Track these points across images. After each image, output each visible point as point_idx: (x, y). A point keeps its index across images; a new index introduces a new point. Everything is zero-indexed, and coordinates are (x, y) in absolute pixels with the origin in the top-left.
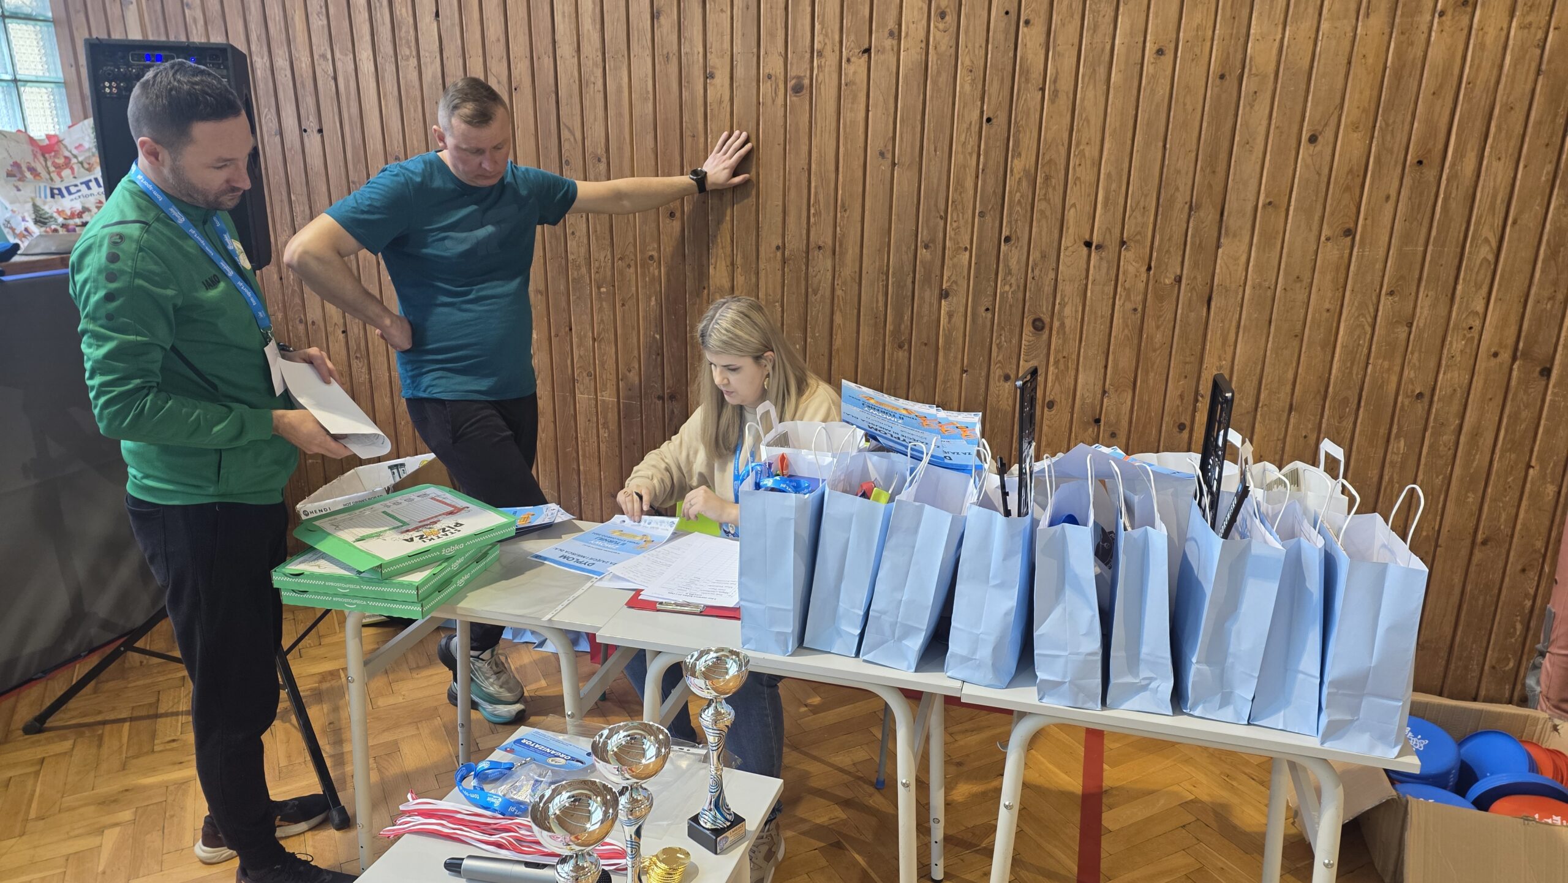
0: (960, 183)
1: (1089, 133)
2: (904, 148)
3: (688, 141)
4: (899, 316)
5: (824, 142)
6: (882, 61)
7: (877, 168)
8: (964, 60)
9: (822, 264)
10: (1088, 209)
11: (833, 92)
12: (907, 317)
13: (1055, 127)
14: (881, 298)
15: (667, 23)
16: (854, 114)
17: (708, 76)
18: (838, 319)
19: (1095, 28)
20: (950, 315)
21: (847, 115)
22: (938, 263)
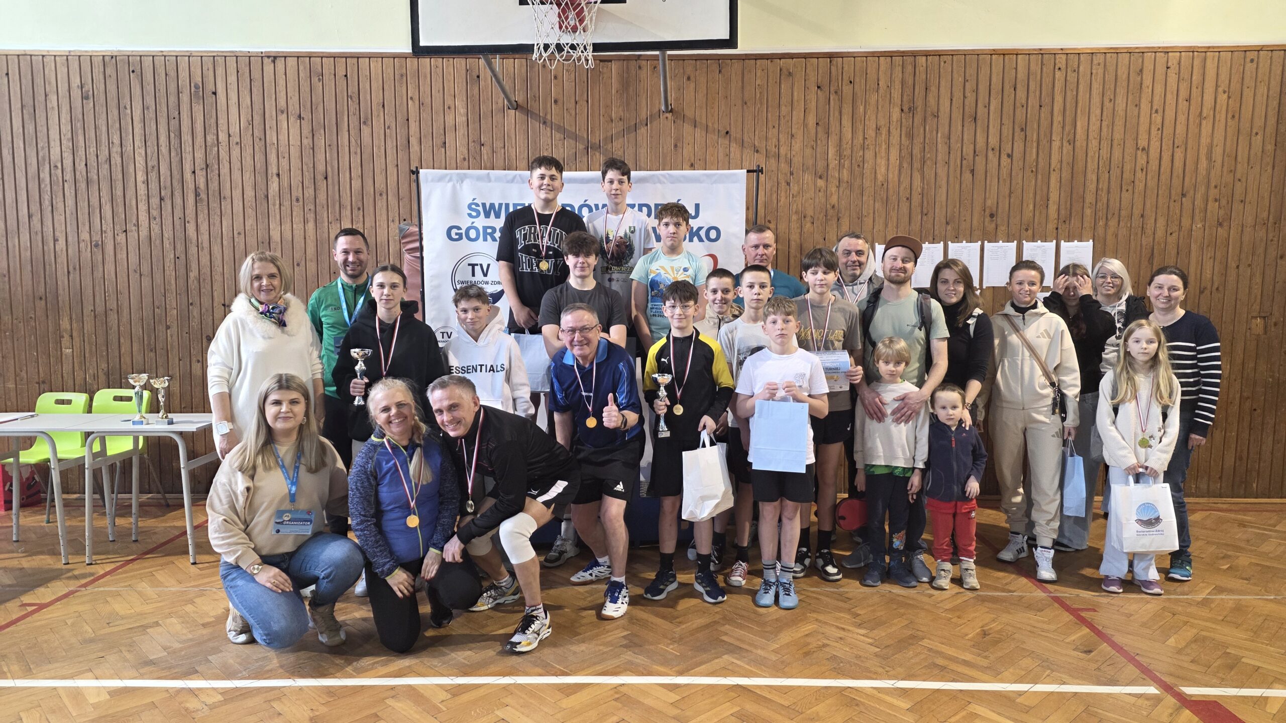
0: (169, 282)
1: (218, 262)
2: (145, 268)
3: (47, 267)
4: (149, 337)
5: (110, 267)
6: (133, 235)
7: (134, 277)
8: (166, 235)
9: (113, 317)
10: (222, 291)
11: (112, 247)
12: (153, 338)
13: (205, 260)
14: (141, 330)
15: (36, 220)
16: (122, 255)
17: (55, 240)
18: (122, 340)
19: (214, 224)
20: (172, 336)
21: (119, 256)
22: (164, 314)
